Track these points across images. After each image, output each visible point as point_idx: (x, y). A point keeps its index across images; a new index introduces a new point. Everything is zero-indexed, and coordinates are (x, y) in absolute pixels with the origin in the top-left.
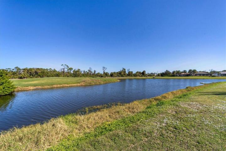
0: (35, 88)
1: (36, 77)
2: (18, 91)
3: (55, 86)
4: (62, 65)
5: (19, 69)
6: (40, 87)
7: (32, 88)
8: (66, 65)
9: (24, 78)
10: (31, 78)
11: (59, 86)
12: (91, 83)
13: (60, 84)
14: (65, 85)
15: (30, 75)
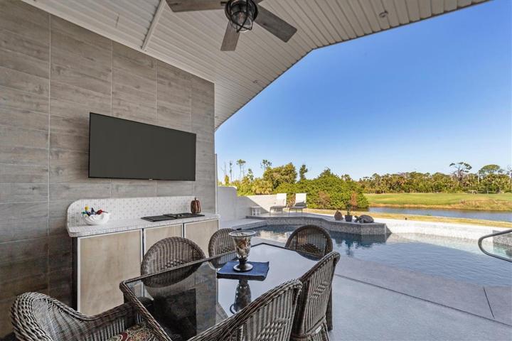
0: (384, 205)
1: (399, 192)
2: (371, 207)
3: (407, 205)
4: (452, 164)
5: (378, 177)
6: (389, 205)
7: (382, 205)
8: (461, 163)
9: (382, 192)
10: (391, 192)
11: (412, 206)
12: (478, 207)
13: (415, 204)
14: (421, 206)
15: (390, 188)
